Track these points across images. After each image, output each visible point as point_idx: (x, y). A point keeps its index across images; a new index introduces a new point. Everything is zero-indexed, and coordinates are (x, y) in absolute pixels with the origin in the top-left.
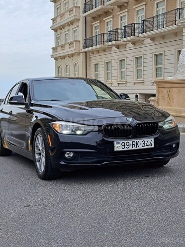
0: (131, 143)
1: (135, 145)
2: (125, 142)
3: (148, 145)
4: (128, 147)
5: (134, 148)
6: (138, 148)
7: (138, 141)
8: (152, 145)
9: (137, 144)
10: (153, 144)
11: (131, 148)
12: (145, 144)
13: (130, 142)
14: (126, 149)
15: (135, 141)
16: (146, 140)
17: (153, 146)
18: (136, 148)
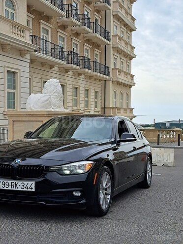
0: (10, 184)
1: (14, 186)
2: (5, 181)
3: (28, 188)
4: (7, 186)
5: (13, 189)
6: (16, 189)
7: (17, 182)
8: (32, 188)
9: (16, 185)
10: (34, 188)
11: (10, 188)
12: (25, 186)
13: (10, 182)
14: (5, 188)
15: (14, 182)
16: (26, 183)
17: (34, 190)
18: (15, 189)
